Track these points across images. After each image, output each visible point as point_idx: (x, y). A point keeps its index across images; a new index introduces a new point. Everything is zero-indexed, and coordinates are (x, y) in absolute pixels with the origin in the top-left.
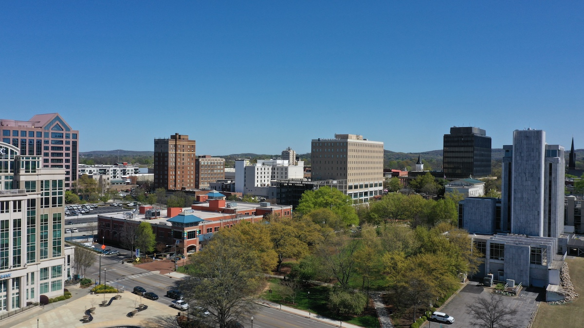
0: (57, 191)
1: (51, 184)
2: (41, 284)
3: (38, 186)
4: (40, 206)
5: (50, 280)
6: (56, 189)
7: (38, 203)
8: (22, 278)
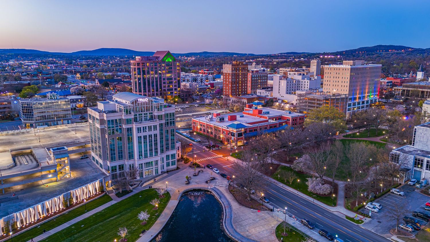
0: (172, 118)
1: (169, 115)
2: (167, 163)
3: (163, 117)
4: (165, 126)
5: (170, 161)
6: (171, 117)
7: (164, 125)
8: (159, 161)
